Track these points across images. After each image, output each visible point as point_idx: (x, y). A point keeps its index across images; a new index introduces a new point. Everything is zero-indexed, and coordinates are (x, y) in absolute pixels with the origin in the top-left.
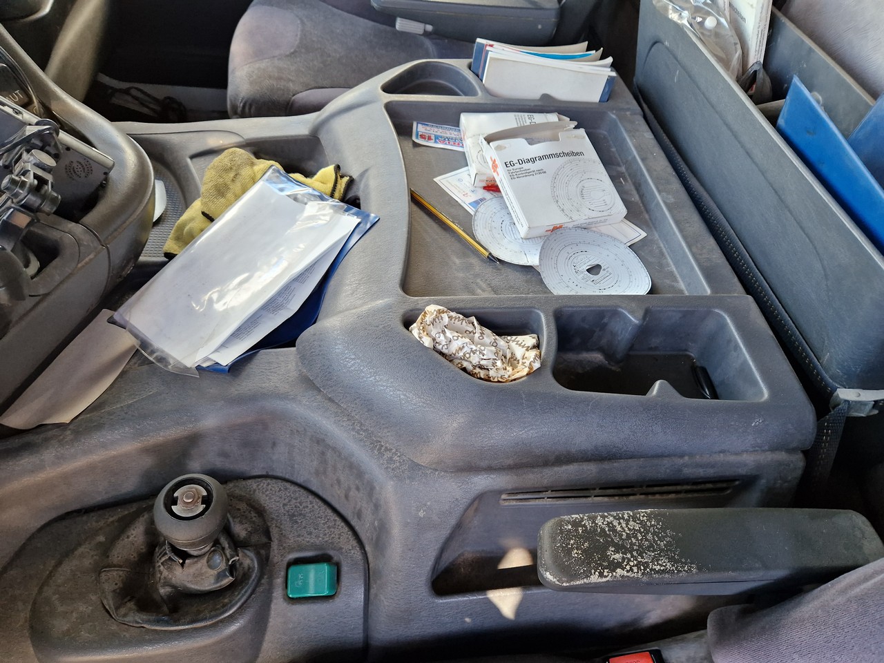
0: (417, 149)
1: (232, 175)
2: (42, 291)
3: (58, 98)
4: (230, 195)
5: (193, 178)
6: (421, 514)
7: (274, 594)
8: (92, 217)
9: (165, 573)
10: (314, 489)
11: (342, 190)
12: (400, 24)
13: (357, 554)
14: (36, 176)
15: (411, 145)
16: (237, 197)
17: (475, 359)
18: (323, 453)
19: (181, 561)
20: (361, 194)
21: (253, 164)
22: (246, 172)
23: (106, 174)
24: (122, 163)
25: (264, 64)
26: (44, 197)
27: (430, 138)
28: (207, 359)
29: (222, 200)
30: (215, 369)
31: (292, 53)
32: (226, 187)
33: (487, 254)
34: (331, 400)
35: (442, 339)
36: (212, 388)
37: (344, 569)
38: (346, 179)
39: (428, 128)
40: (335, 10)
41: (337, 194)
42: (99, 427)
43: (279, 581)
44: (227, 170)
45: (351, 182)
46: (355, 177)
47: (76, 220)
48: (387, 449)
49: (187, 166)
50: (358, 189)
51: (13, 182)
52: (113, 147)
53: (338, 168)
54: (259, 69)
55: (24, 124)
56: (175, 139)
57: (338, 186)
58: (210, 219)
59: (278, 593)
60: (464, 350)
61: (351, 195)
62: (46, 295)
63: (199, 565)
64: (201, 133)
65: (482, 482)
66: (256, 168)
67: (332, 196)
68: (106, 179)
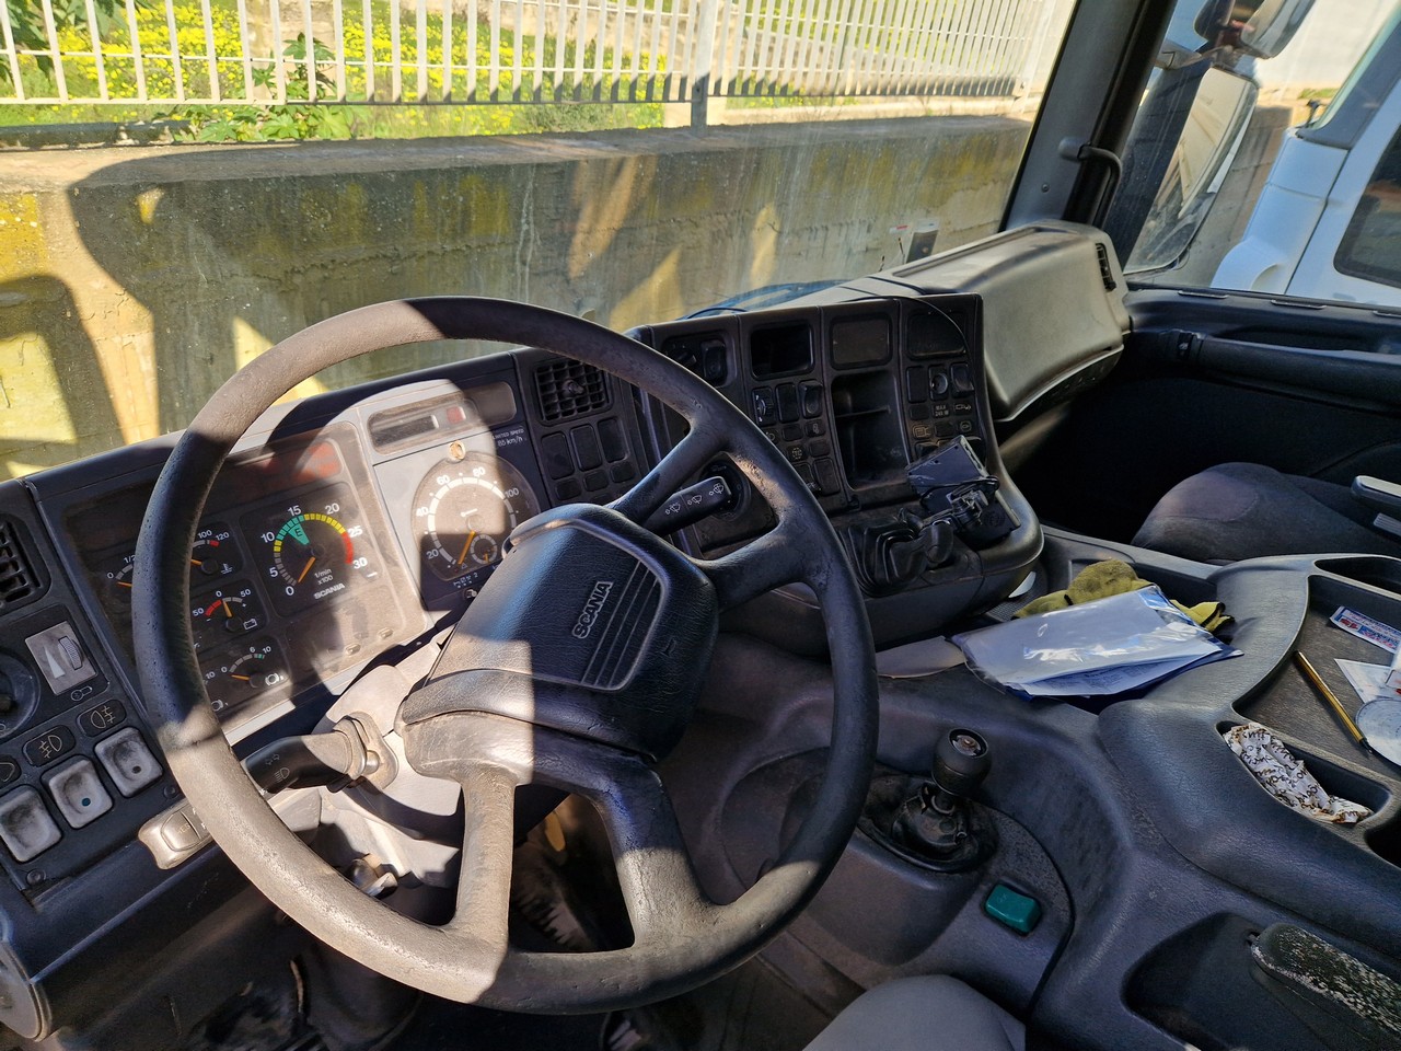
0: (1330, 629)
1: (1109, 579)
2: (931, 581)
3: (1000, 473)
4: (1097, 593)
5: (1067, 576)
6: (1152, 895)
7: (975, 896)
8: (985, 553)
9: (906, 811)
10: (1050, 849)
11: (1216, 626)
12: (1380, 520)
13: (1065, 918)
14: (975, 505)
15: (1324, 623)
16: (1103, 596)
17: (1281, 786)
18: (1080, 805)
19: (924, 806)
20: (1235, 635)
21: (1133, 579)
22: (1124, 581)
23: (1012, 530)
24: (1024, 530)
25: (1191, 521)
26: (973, 519)
27: (1353, 626)
28: (1017, 684)
29: (1089, 594)
30: (1020, 696)
31: (1232, 522)
32: (1098, 586)
33: (1361, 738)
34: (1112, 762)
35: (1253, 753)
36: (1011, 707)
37: (1047, 919)
38: (1225, 618)
39: (1358, 617)
40: (1313, 500)
41: (1208, 626)
42: (913, 691)
43: (984, 888)
44: (1106, 573)
45: (1231, 622)
46: (1237, 620)
47: (975, 551)
48: (1145, 821)
49: (1067, 566)
50: (1235, 631)
51: (961, 501)
52: (1023, 517)
53: (1221, 608)
54: (1182, 523)
55: (980, 475)
56: (1066, 544)
57: (1214, 621)
58: (1069, 602)
59: (977, 897)
60: (1273, 774)
61: (1224, 633)
62: (931, 585)
63: (934, 821)
64: (1094, 547)
65: (1231, 901)
66: (1134, 582)
67: (1203, 625)
68: (1007, 535)
